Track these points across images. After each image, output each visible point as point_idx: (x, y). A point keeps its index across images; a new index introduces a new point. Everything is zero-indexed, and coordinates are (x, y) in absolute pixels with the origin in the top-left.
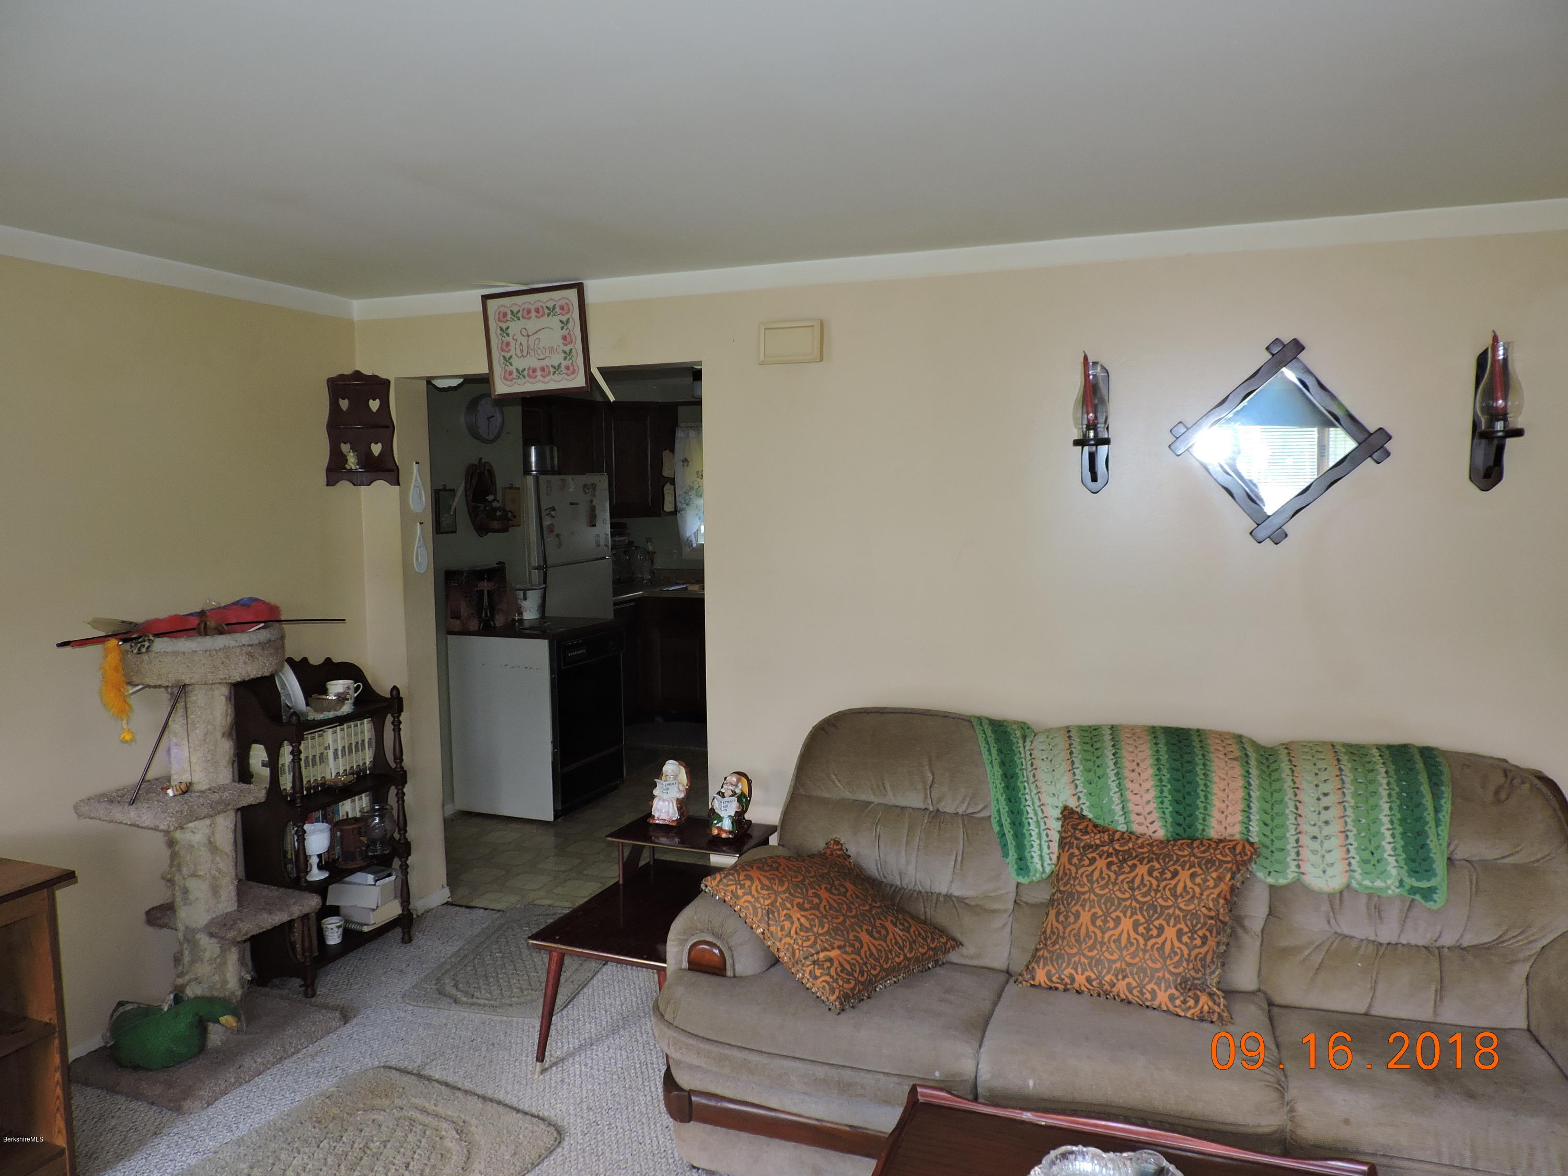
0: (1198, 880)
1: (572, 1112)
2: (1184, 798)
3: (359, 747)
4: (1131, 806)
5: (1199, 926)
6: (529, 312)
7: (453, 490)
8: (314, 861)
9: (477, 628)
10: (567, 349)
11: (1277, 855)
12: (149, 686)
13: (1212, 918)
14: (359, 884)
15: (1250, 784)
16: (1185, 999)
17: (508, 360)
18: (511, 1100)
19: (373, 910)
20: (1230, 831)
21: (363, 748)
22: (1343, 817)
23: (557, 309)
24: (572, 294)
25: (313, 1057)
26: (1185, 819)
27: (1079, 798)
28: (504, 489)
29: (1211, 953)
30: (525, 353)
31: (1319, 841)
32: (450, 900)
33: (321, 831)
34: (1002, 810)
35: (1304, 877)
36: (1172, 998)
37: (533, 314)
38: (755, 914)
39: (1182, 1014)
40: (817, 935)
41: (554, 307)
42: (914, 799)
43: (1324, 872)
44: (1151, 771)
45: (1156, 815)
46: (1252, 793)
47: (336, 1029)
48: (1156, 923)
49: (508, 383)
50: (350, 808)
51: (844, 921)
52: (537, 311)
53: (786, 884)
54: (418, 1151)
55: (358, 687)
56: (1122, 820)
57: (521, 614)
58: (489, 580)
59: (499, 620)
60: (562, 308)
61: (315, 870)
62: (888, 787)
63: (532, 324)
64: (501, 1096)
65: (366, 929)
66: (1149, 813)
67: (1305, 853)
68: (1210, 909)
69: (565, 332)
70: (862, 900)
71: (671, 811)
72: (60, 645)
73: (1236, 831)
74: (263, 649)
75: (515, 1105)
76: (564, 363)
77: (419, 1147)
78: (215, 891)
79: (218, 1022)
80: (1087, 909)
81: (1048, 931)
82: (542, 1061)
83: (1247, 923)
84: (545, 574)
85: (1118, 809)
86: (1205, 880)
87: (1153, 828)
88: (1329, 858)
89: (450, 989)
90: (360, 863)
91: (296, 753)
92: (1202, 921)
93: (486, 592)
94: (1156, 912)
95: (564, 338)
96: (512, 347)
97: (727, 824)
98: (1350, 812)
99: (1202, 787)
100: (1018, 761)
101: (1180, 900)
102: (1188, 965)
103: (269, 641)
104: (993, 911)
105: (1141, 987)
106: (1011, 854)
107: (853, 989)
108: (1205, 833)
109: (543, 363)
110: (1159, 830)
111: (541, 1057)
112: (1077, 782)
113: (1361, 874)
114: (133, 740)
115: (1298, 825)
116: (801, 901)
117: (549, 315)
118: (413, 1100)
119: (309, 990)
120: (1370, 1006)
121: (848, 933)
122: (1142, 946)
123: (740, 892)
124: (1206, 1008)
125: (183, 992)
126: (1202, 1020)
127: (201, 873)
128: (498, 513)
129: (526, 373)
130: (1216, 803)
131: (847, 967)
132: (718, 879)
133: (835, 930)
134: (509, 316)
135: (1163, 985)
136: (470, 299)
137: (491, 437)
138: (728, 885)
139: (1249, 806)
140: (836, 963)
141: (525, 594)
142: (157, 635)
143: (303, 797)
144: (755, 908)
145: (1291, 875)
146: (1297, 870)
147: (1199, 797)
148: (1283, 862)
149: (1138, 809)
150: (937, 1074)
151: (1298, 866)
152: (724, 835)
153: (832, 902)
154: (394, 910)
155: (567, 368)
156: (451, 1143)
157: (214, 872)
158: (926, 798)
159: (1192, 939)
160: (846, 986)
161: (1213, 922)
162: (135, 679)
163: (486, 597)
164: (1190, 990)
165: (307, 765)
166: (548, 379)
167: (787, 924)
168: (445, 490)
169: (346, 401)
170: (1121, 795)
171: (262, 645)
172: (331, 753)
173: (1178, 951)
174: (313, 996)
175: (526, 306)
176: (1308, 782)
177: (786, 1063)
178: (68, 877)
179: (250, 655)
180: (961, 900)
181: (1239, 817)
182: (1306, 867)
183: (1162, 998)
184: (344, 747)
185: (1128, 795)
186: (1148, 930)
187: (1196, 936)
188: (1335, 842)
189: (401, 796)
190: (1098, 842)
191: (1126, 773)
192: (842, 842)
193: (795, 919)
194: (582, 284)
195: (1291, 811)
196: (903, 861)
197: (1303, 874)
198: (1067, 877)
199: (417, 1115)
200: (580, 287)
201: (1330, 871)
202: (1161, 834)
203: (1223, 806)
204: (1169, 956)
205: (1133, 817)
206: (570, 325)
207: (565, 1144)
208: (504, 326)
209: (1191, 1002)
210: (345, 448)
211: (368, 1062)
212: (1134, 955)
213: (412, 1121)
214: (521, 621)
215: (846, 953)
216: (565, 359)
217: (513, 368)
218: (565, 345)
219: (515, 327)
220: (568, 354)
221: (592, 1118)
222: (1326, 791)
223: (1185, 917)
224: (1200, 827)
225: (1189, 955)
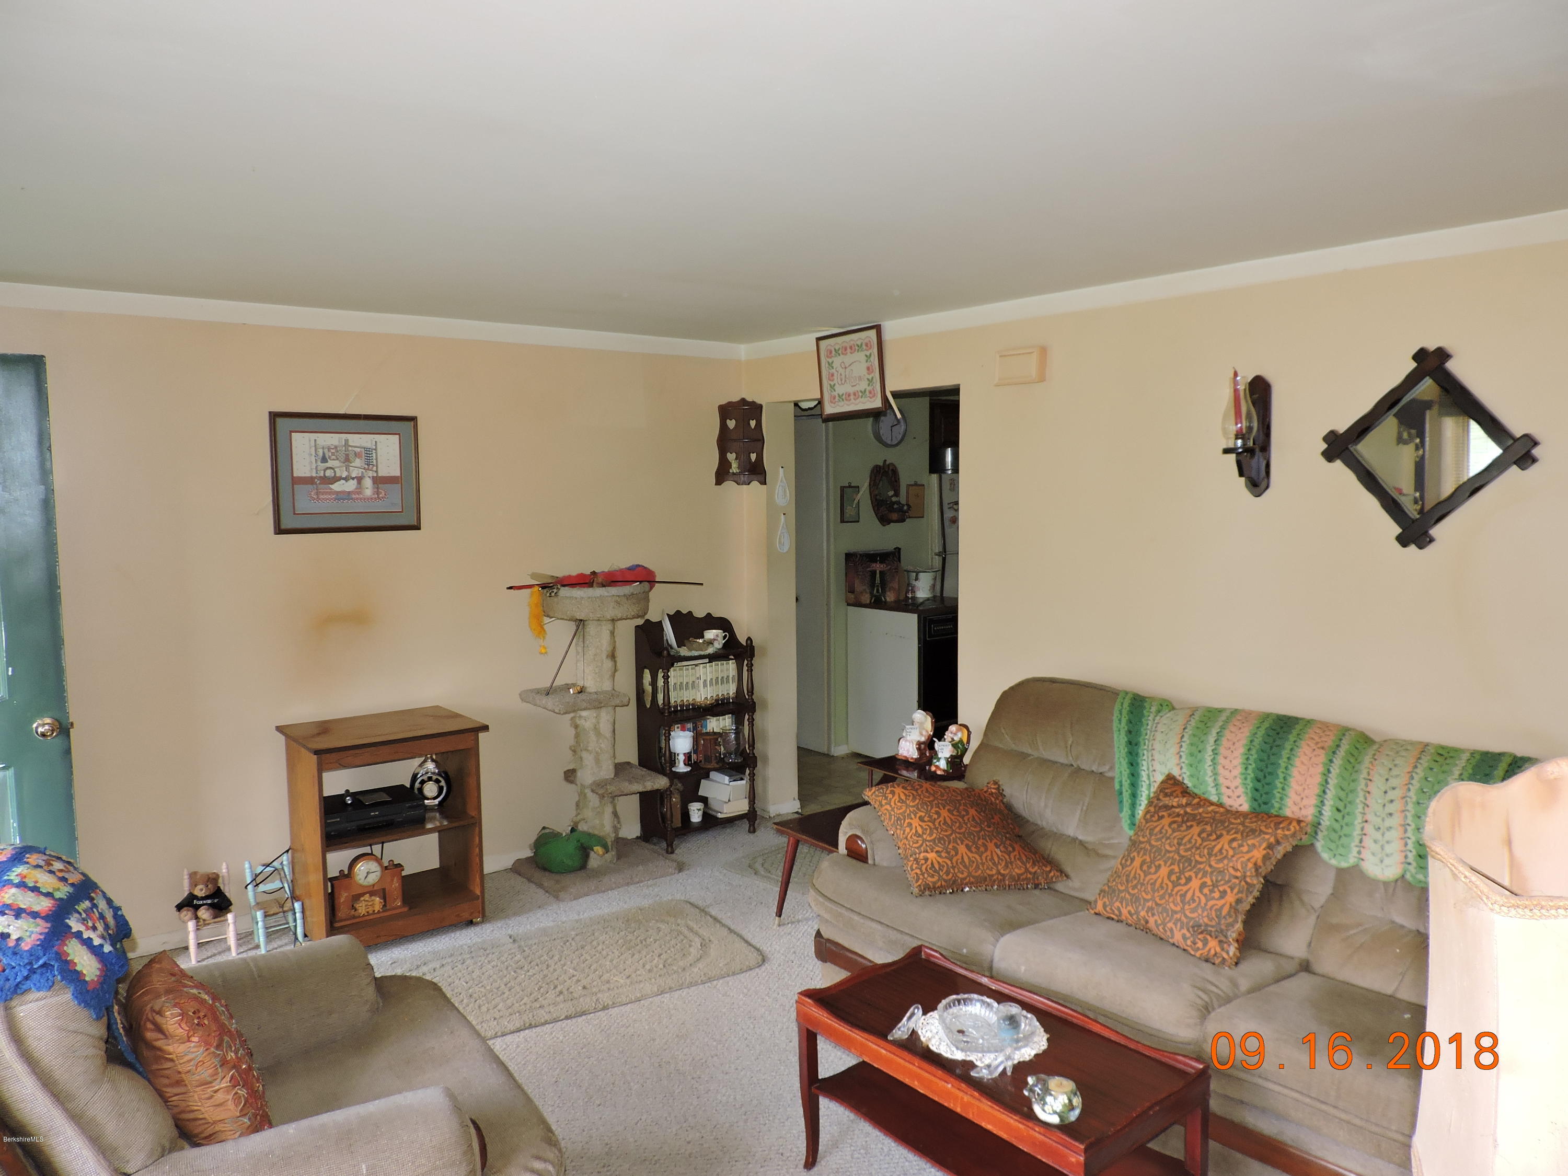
0: (1235, 844)
1: (782, 952)
2: (1265, 777)
3: (725, 680)
4: (1221, 780)
5: (1222, 882)
6: (846, 349)
7: (858, 487)
8: (681, 758)
9: (868, 602)
10: (870, 377)
11: (1344, 840)
12: (558, 619)
13: (1237, 878)
14: (719, 783)
15: (1329, 771)
16: (1194, 940)
17: (832, 387)
18: (749, 937)
19: (726, 803)
20: (1304, 812)
21: (728, 682)
22: (1404, 811)
23: (864, 347)
24: (873, 333)
25: (648, 887)
26: (1261, 796)
27: (1181, 768)
28: (909, 486)
29: (1227, 906)
30: (843, 382)
31: (1381, 831)
32: (800, 811)
33: (685, 737)
34: (1123, 772)
35: (1362, 863)
36: (1184, 938)
37: (849, 350)
38: (890, 819)
39: (1193, 953)
40: (924, 840)
41: (861, 345)
42: (1060, 756)
43: (1382, 861)
44: (1242, 750)
45: (1241, 790)
46: (1329, 780)
47: (672, 874)
48: (1187, 875)
49: (833, 405)
50: (714, 724)
51: (951, 834)
52: (851, 348)
53: (917, 801)
54: (672, 949)
55: (726, 635)
56: (1213, 791)
57: (913, 592)
58: (881, 562)
59: (890, 597)
60: (867, 345)
61: (682, 764)
62: (1040, 744)
63: (848, 359)
64: (744, 933)
65: (720, 816)
66: (1236, 788)
67: (1368, 842)
68: (1236, 870)
69: (869, 364)
70: (977, 823)
71: (911, 750)
72: (509, 588)
73: (1309, 813)
74: (627, 599)
75: (749, 940)
76: (869, 388)
77: (674, 947)
78: (597, 761)
79: (593, 850)
80: (1168, 865)
81: (1132, 875)
82: (780, 916)
83: (1306, 898)
84: (944, 560)
85: (1210, 780)
86: (1241, 846)
87: (1240, 801)
88: (1388, 849)
89: (758, 866)
90: (714, 764)
91: (666, 678)
92: (1227, 878)
93: (878, 572)
94: (1190, 865)
95: (868, 369)
96: (835, 377)
97: (943, 764)
98: (1410, 807)
99: (1282, 769)
100: (1144, 732)
101: (1212, 858)
102: (1203, 912)
103: (633, 594)
104: (1106, 856)
105: (1164, 924)
106: (1125, 809)
107: (934, 883)
108: (1281, 811)
109: (856, 389)
110: (1241, 802)
111: (779, 913)
112: (1182, 754)
113: (1416, 868)
114: (546, 653)
115: (1364, 814)
116: (923, 814)
117: (858, 351)
118: (689, 922)
119: (670, 850)
120: (1397, 989)
121: (949, 843)
122: (1169, 891)
123: (884, 802)
124: (1213, 952)
125: (577, 827)
126: (1207, 961)
127: (590, 748)
128: (896, 506)
129: (844, 397)
130: (1294, 785)
131: (937, 867)
132: (873, 791)
133: (940, 839)
134: (834, 352)
135: (1179, 925)
136: (807, 341)
137: (895, 442)
138: (879, 796)
139: (1324, 792)
140: (929, 862)
141: (917, 575)
142: (564, 586)
143: (670, 713)
144: (890, 815)
145: (1351, 861)
146: (1357, 855)
147: (1278, 778)
148: (1346, 847)
149: (1228, 783)
150: (965, 951)
151: (1359, 852)
152: (939, 772)
153: (947, 819)
154: (742, 806)
155: (870, 392)
156: (694, 951)
157: (597, 749)
158: (1067, 755)
159: (1212, 891)
160: (929, 879)
161: (1237, 881)
162: (551, 614)
163: (878, 576)
164: (1202, 933)
165: (675, 689)
166: (858, 401)
167: (908, 830)
168: (850, 487)
169: (734, 422)
170: (1214, 768)
171: (628, 597)
172: (701, 682)
173: (1197, 900)
174: (672, 852)
175: (845, 344)
176: (1380, 775)
177: (874, 925)
178: (485, 728)
179: (618, 603)
180: (1081, 843)
181: (1313, 801)
182: (1366, 854)
183: (1177, 937)
184: (712, 679)
185: (1220, 769)
186: (1179, 878)
187: (1216, 890)
188: (1394, 835)
189: (752, 722)
190: (1175, 804)
191: (1222, 750)
192: (1000, 783)
193: (914, 827)
194: (880, 325)
195: (1361, 801)
196: (1042, 804)
197: (1363, 860)
198: (1161, 835)
199: (686, 932)
200: (878, 328)
201: (1387, 861)
202: (1246, 807)
203: (1300, 789)
204: (1189, 902)
205: (1223, 790)
206: (872, 359)
207: (763, 968)
208: (830, 361)
209: (1200, 944)
210: (731, 457)
211: (678, 897)
212: (1162, 897)
213: (681, 933)
214: (914, 598)
215: (941, 856)
216: (869, 385)
217: (835, 394)
218: (869, 374)
219: (837, 361)
220: (870, 381)
221: (792, 958)
222: (1394, 786)
223: (1212, 873)
224: (1277, 805)
225: (1206, 904)
